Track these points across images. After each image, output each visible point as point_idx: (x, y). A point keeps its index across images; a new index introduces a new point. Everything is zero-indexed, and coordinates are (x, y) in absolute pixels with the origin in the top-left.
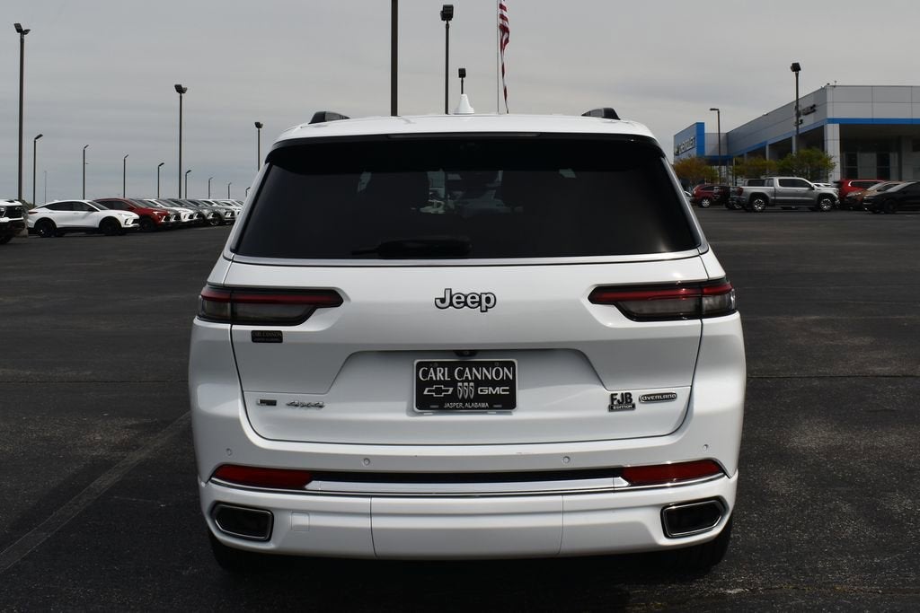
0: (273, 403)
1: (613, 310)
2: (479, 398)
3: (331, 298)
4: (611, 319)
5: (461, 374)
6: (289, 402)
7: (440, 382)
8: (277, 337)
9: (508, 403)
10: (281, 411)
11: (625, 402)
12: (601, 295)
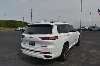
1: (41, 39)
3: (25, 36)
4: (41, 40)
7: (31, 43)
9: (34, 45)
11: (42, 46)
12: (40, 38)
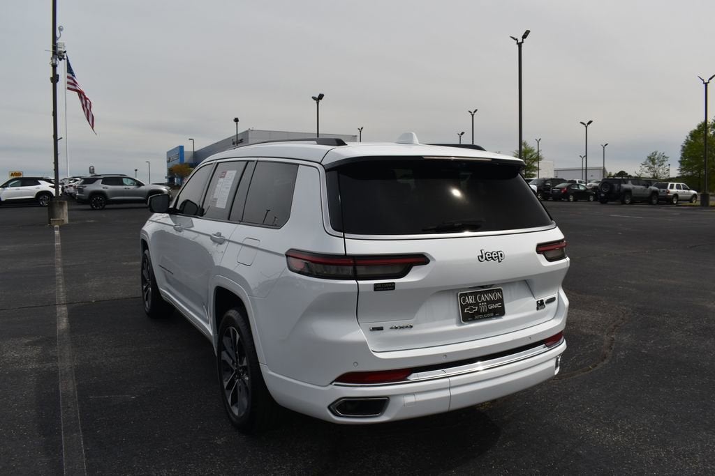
0: (381, 329)
1: (543, 256)
2: (490, 311)
3: (421, 259)
5: (480, 298)
6: (391, 327)
7: (471, 304)
8: (392, 286)
9: (500, 312)
10: (387, 333)
11: (541, 305)
